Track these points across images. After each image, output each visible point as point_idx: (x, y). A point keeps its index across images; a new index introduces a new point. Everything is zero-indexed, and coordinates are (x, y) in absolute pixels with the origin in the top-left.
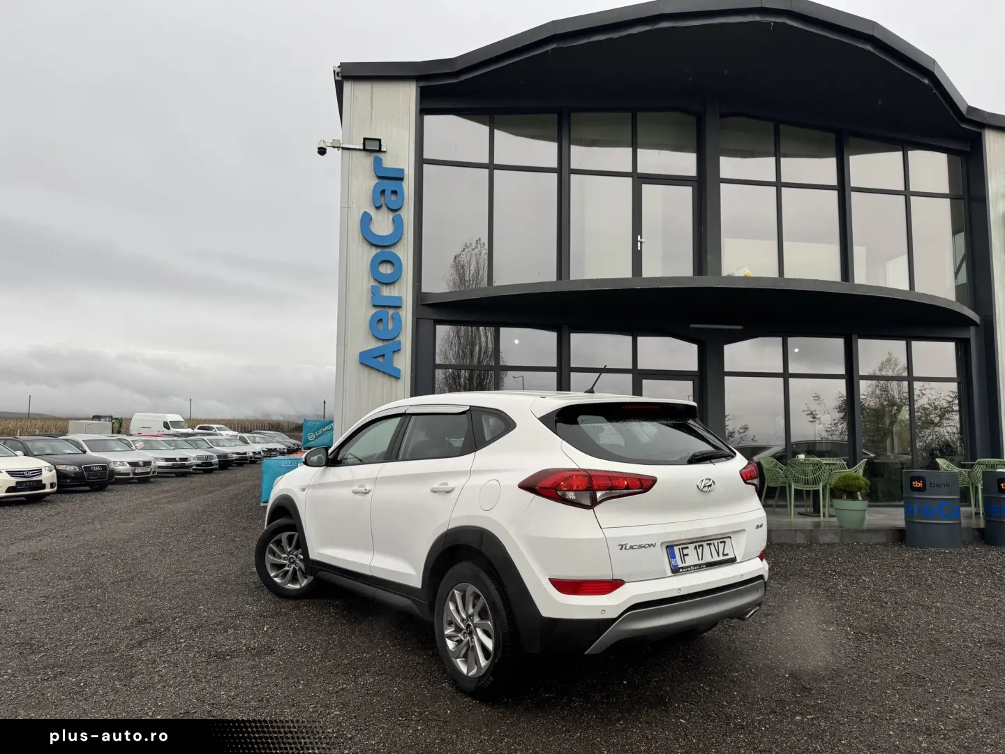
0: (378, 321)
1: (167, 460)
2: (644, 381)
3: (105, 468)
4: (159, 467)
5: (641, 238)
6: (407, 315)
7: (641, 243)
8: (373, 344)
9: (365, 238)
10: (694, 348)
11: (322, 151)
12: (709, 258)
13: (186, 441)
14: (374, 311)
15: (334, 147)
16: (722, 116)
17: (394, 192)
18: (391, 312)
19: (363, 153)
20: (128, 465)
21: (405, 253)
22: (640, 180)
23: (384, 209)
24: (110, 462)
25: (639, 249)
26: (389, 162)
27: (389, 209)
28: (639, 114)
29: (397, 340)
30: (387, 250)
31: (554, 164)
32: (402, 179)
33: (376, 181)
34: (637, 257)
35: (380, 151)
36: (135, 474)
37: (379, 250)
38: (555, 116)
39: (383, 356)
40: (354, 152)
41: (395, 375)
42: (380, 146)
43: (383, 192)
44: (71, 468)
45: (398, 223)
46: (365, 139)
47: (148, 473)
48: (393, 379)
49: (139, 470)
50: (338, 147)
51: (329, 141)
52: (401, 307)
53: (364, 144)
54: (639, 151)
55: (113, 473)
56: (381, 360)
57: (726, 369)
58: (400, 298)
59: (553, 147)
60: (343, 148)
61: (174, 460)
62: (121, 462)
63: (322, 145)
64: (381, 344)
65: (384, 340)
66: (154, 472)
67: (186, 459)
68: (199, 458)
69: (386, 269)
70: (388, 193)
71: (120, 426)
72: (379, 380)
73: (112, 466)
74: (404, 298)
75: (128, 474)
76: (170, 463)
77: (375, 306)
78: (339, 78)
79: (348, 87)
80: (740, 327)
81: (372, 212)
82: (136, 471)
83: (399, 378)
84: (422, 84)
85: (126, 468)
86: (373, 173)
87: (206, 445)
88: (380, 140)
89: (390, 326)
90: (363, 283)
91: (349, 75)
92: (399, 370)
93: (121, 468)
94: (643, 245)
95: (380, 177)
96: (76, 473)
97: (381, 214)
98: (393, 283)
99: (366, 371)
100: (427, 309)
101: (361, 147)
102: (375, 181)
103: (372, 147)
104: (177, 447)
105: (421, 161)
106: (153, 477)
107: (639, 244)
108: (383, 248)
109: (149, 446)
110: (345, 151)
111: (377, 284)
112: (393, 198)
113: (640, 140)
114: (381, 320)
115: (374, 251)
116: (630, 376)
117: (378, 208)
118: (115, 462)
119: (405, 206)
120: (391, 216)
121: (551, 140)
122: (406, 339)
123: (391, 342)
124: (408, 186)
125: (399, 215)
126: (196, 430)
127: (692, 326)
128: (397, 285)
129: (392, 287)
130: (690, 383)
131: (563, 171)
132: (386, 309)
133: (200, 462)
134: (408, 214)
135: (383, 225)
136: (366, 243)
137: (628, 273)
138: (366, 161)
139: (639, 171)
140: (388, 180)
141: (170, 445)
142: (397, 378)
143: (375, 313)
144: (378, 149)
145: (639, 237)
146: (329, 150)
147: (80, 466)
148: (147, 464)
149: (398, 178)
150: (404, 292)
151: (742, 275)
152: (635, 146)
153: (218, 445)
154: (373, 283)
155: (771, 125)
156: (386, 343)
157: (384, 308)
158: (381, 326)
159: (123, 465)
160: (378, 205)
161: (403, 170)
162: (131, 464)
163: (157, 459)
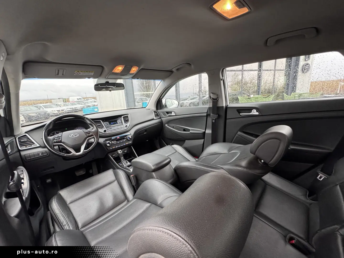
1: (71, 108)
3: (45, 113)
13: (77, 103)
20: (57, 111)
24: (48, 111)
36: (59, 113)
44: (33, 115)
61: (73, 108)
62: (54, 110)
66: (65, 112)
67: (76, 108)
68: (81, 107)
75: (57, 113)
76: (72, 109)
82: (60, 113)
85: (56, 112)
87: (84, 104)
104: (75, 105)
109: (66, 105)
118: (52, 111)
126: (85, 100)
141: (73, 104)
153: (87, 103)
159: (55, 111)
162: (58, 111)
163: (68, 108)
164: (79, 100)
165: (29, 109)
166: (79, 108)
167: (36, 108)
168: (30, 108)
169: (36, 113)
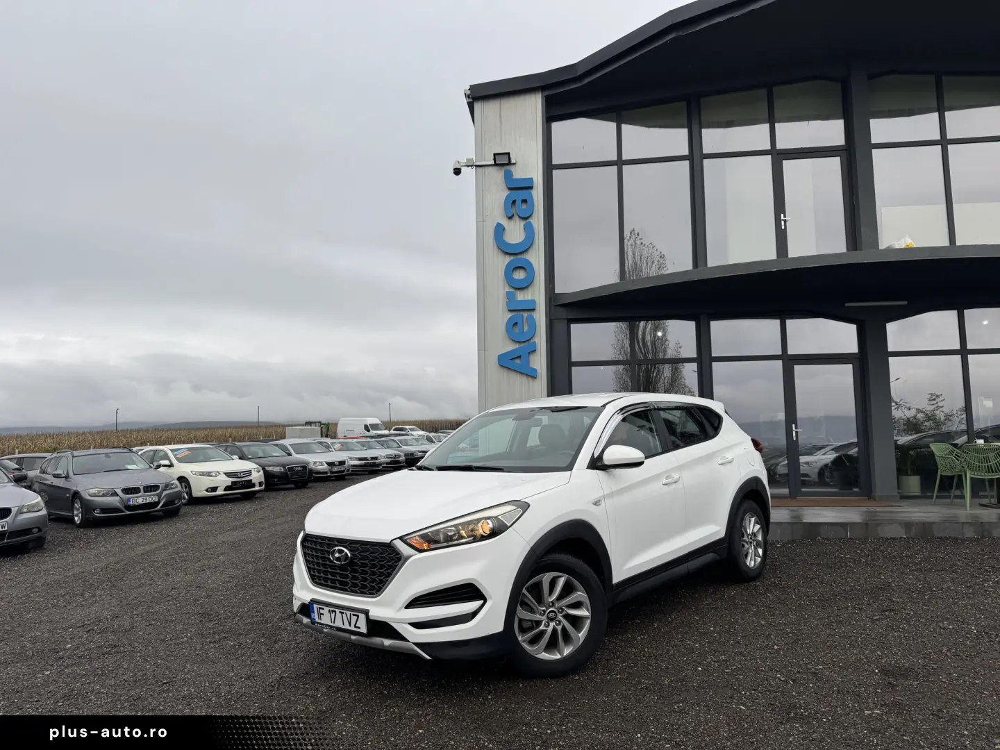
0: (513, 325)
1: (360, 459)
2: (795, 366)
3: (304, 468)
4: (354, 466)
5: (785, 217)
6: (541, 317)
7: (785, 221)
8: (511, 347)
9: (499, 248)
10: (852, 328)
11: (457, 172)
12: (864, 230)
13: (378, 442)
14: (510, 315)
15: (468, 166)
16: (870, 77)
17: (524, 201)
18: (525, 315)
19: (495, 168)
20: (326, 465)
21: (536, 258)
22: (779, 156)
23: (516, 218)
24: (309, 463)
25: (783, 228)
26: (519, 173)
27: (520, 218)
28: (775, 89)
29: (532, 341)
30: (520, 256)
31: (686, 152)
32: (531, 188)
33: (508, 192)
34: (781, 237)
35: (510, 163)
36: (332, 472)
37: (512, 258)
38: (684, 103)
39: (520, 357)
40: (486, 168)
41: (532, 375)
42: (509, 158)
43: (514, 202)
44: (277, 469)
45: (529, 230)
46: (495, 155)
47: (343, 471)
48: (530, 379)
49: (335, 469)
50: (471, 166)
51: (464, 161)
52: (534, 309)
53: (495, 159)
54: (777, 125)
55: (311, 472)
56: (518, 361)
57: (890, 349)
58: (533, 302)
59: (682, 134)
60: (477, 166)
61: (366, 459)
62: (320, 462)
63: (458, 166)
64: (517, 346)
65: (520, 342)
66: (348, 470)
67: (376, 458)
68: (388, 457)
69: (520, 275)
70: (518, 202)
71: (328, 430)
72: (517, 381)
73: (312, 466)
74: (537, 301)
75: (326, 473)
76: (363, 462)
77: (509, 310)
78: (471, 100)
79: (478, 106)
80: (905, 303)
81: (504, 222)
82: (333, 470)
83: (535, 378)
84: (547, 93)
85: (324, 468)
86: (504, 185)
87: (396, 445)
88: (509, 154)
89: (526, 328)
90: (499, 289)
91: (479, 95)
92: (535, 370)
93: (320, 468)
94: (787, 223)
95: (510, 189)
96: (282, 473)
97: (512, 223)
98: (527, 287)
99: (505, 373)
100: (562, 309)
101: (492, 162)
102: (506, 193)
103: (503, 161)
104: (370, 448)
105: (549, 167)
106: (346, 475)
107: (783, 223)
108: (516, 255)
109: (345, 447)
110: (478, 168)
111: (511, 290)
112: (524, 206)
113: (777, 114)
114: (516, 323)
115: (508, 259)
116: (780, 362)
117: (510, 218)
118: (315, 463)
119: (535, 215)
120: (522, 223)
121: (681, 126)
122: (541, 340)
123: (527, 343)
124: (538, 194)
125: (530, 223)
126: (392, 432)
127: (847, 305)
128: (530, 290)
129: (526, 291)
130: (850, 367)
131: (695, 157)
132: (521, 313)
133: (389, 460)
134: (538, 221)
135: (515, 233)
136: (500, 252)
137: (772, 255)
138: (497, 175)
139: (778, 147)
140: (519, 189)
141: (363, 446)
142: (534, 377)
143: (511, 317)
144: (507, 162)
145: (782, 215)
146: (464, 170)
147: (284, 467)
148: (342, 463)
149: (527, 186)
150: (537, 294)
151: (904, 246)
152: (772, 122)
153: (406, 445)
154: (508, 289)
155: (932, 78)
156: (522, 345)
157: (519, 312)
158: (517, 330)
159: (322, 465)
160: (510, 215)
161: (531, 180)
162: (328, 464)
163: (351, 459)
164: (368, 431)
165: (261, 454)
166: (383, 460)
167: (278, 452)
168: (263, 451)
169: (284, 466)
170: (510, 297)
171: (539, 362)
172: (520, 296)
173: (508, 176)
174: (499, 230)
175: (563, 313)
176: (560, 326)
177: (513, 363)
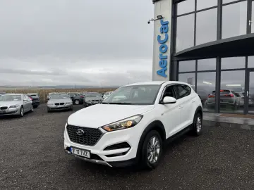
2: (250, 72)
5: (251, 21)
6: (168, 60)
11: (149, 23)
18: (164, 60)
25: (250, 25)
26: (165, 20)
30: (164, 44)
31: (216, 5)
34: (249, 28)
35: (162, 18)
37: (162, 44)
43: (162, 29)
45: (167, 36)
46: (157, 16)
50: (153, 20)
51: (151, 19)
52: (167, 58)
58: (166, 56)
63: (149, 21)
64: (162, 69)
65: (163, 67)
69: (164, 49)
70: (164, 29)
74: (168, 56)
77: (160, 59)
79: (155, 4)
81: (160, 35)
86: (161, 24)
88: (161, 15)
90: (158, 53)
92: (166, 75)
94: (251, 23)
99: (159, 76)
101: (157, 18)
102: (161, 26)
103: (160, 18)
105: (174, 16)
107: (249, 23)
111: (161, 53)
116: (244, 71)
120: (165, 34)
122: (168, 67)
123: (165, 68)
124: (170, 25)
125: (167, 34)
128: (166, 53)
131: (219, 6)
134: (169, 33)
137: (244, 33)
138: (159, 21)
140: (165, 25)
142: (166, 77)
143: (160, 61)
145: (249, 21)
146: (151, 22)
149: (167, 24)
150: (168, 54)
157: (162, 59)
161: (168, 22)
170: (161, 55)
171: (168, 73)
172: (164, 55)
173: (162, 22)
174: (159, 37)
175: (176, 59)
176: (176, 63)
177: (161, 73)
